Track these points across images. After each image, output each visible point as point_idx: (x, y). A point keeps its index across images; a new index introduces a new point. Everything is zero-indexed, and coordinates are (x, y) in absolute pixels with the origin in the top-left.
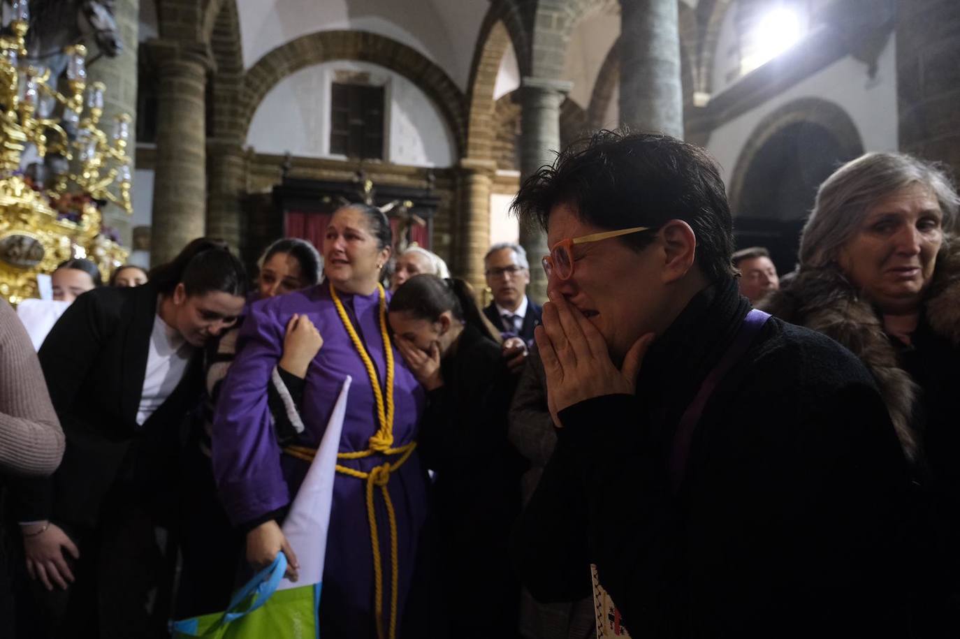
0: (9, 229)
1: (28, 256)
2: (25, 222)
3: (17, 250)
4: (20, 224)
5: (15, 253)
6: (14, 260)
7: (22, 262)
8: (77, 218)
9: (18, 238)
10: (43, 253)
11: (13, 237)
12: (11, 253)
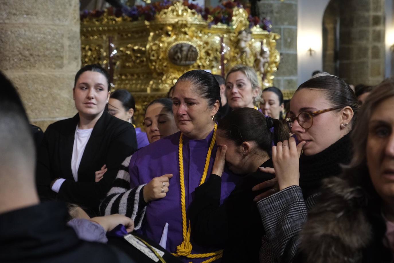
0: (176, 40)
1: (187, 58)
2: (185, 33)
3: (179, 55)
4: (182, 36)
5: (178, 57)
6: (178, 62)
7: (183, 62)
8: (228, 21)
9: (180, 46)
10: (196, 54)
11: (177, 45)
12: (176, 57)
